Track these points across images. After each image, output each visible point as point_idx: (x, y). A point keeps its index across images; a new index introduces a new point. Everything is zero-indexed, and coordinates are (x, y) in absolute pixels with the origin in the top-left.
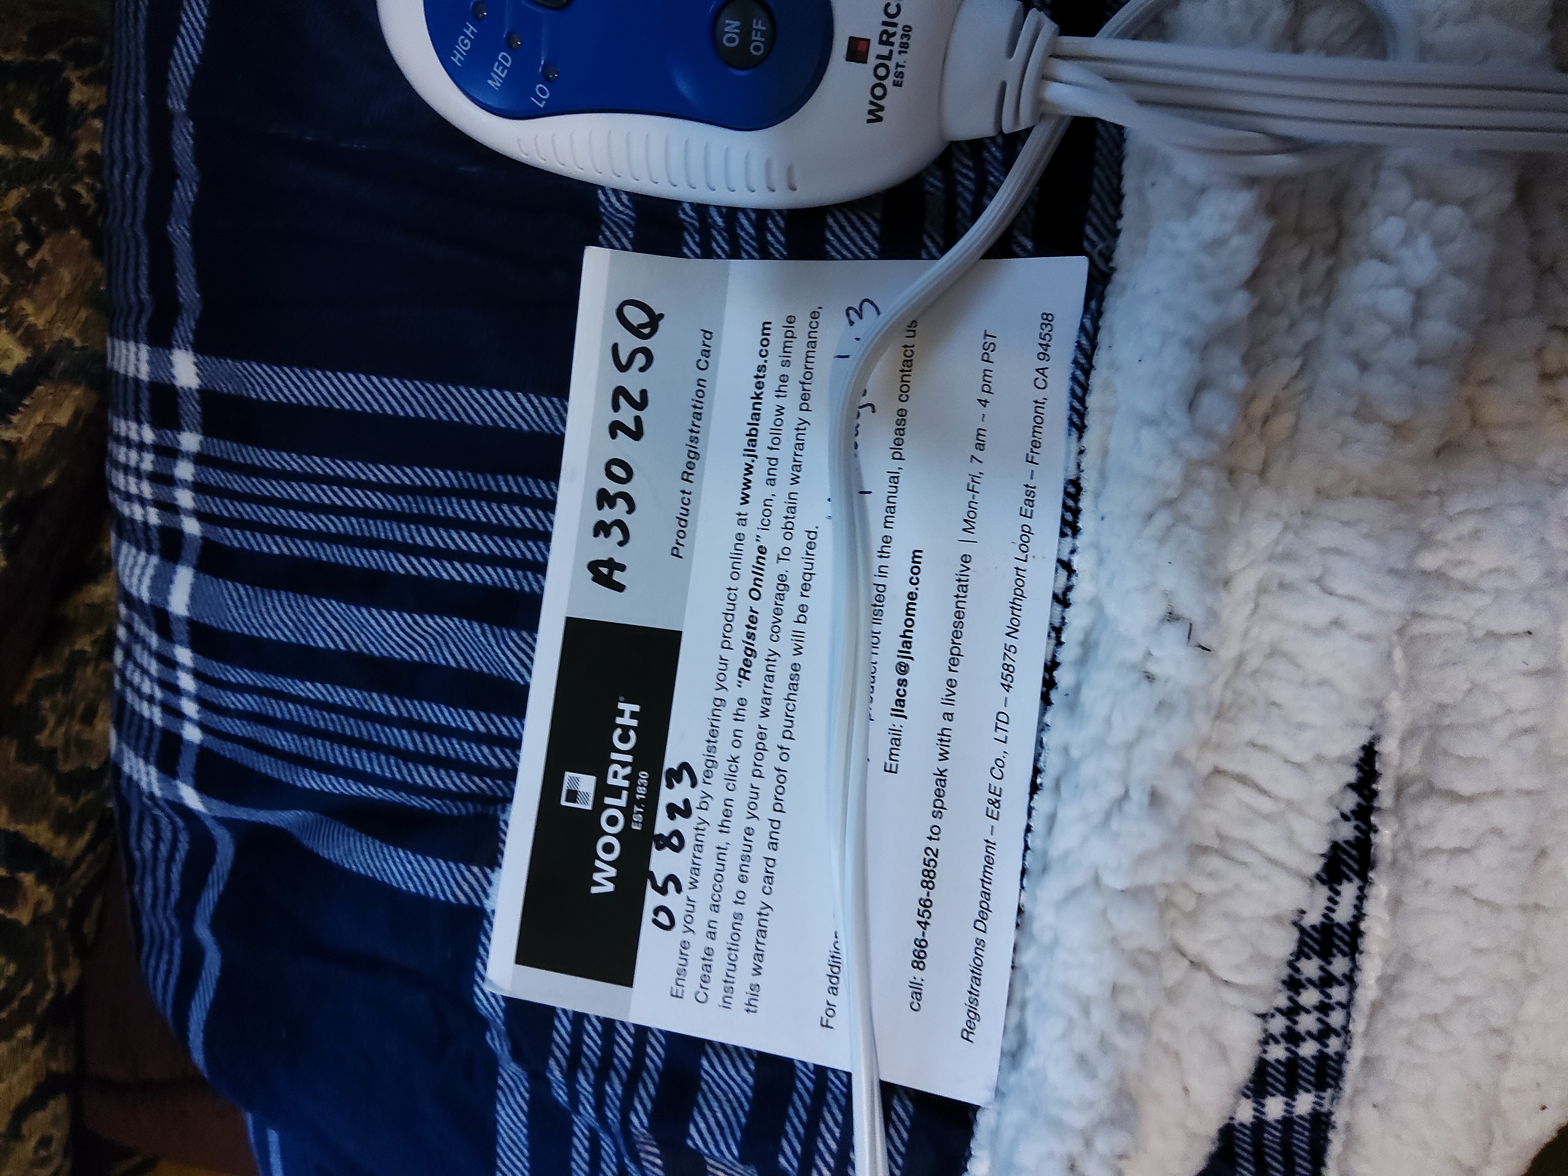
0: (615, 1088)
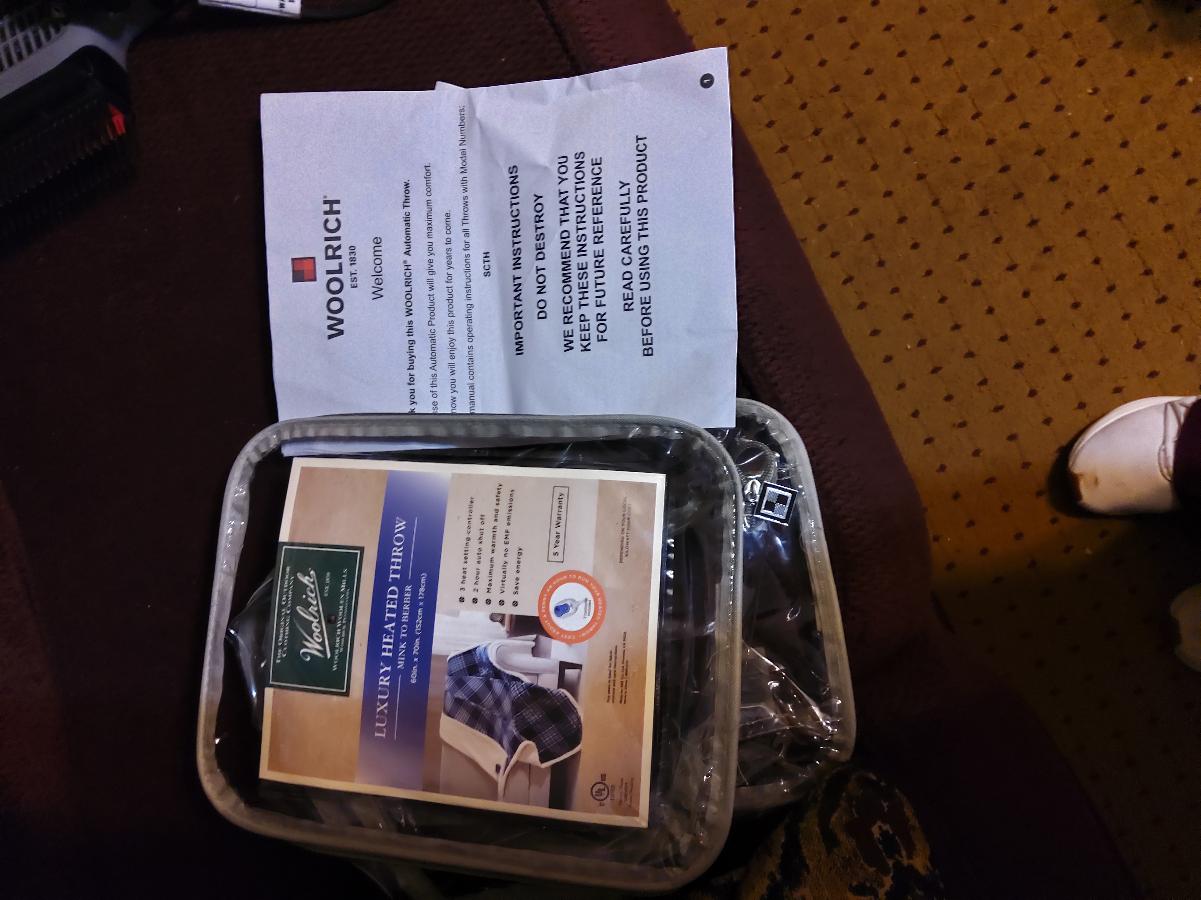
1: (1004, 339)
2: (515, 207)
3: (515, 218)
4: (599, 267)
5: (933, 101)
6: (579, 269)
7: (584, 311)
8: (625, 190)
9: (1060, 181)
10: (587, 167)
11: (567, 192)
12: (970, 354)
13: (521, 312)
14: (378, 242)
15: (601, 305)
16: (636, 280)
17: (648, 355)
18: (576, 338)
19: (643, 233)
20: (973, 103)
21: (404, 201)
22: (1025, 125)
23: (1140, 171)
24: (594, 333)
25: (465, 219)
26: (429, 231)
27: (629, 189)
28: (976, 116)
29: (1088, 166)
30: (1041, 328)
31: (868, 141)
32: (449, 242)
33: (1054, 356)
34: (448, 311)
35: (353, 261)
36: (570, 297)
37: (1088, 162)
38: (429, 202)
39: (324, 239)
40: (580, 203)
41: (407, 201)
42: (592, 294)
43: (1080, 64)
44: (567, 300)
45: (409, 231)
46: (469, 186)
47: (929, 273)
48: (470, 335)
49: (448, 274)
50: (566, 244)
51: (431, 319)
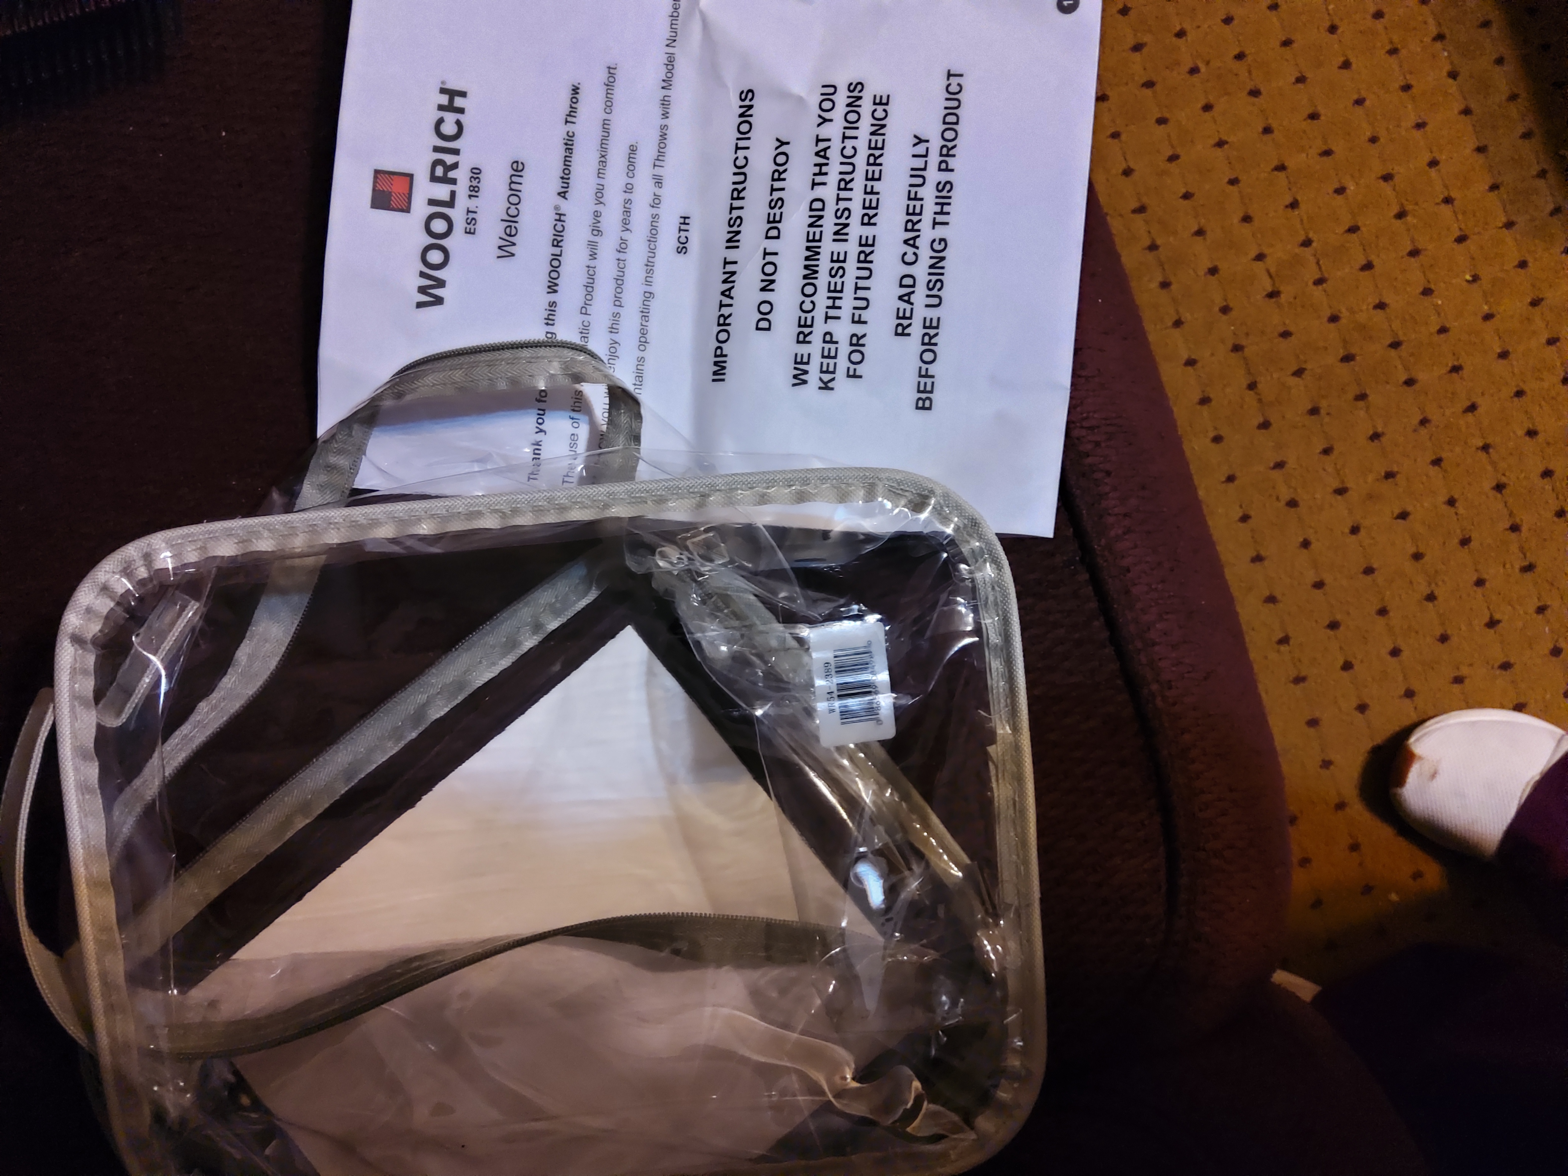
1: (1319, 585)
2: (741, 153)
3: (741, 170)
4: (865, 259)
5: (1266, 251)
6: (832, 261)
7: (832, 326)
8: (921, 149)
9: (1417, 387)
10: (866, 107)
11: (829, 140)
12: (1271, 599)
13: (730, 315)
14: (517, 168)
15: (860, 322)
16: (921, 291)
17: (923, 408)
18: (813, 369)
19: (940, 218)
20: (1318, 263)
21: (568, 113)
22: (1381, 306)
23: (1519, 394)
24: (842, 363)
25: (660, 156)
26: (601, 167)
27: (927, 149)
28: (1319, 282)
29: (1454, 375)
30: (1369, 578)
31: (1174, 287)
32: (629, 189)
33: (1381, 621)
34: (613, 296)
35: (474, 191)
36: (812, 302)
37: (1456, 369)
38: (606, 122)
39: (432, 148)
40: (848, 159)
41: (572, 114)
42: (847, 302)
43: (1461, 239)
44: (808, 306)
45: (570, 161)
46: (673, 110)
47: (1231, 479)
48: (643, 340)
49: (622, 240)
50: (816, 220)
51: (586, 304)
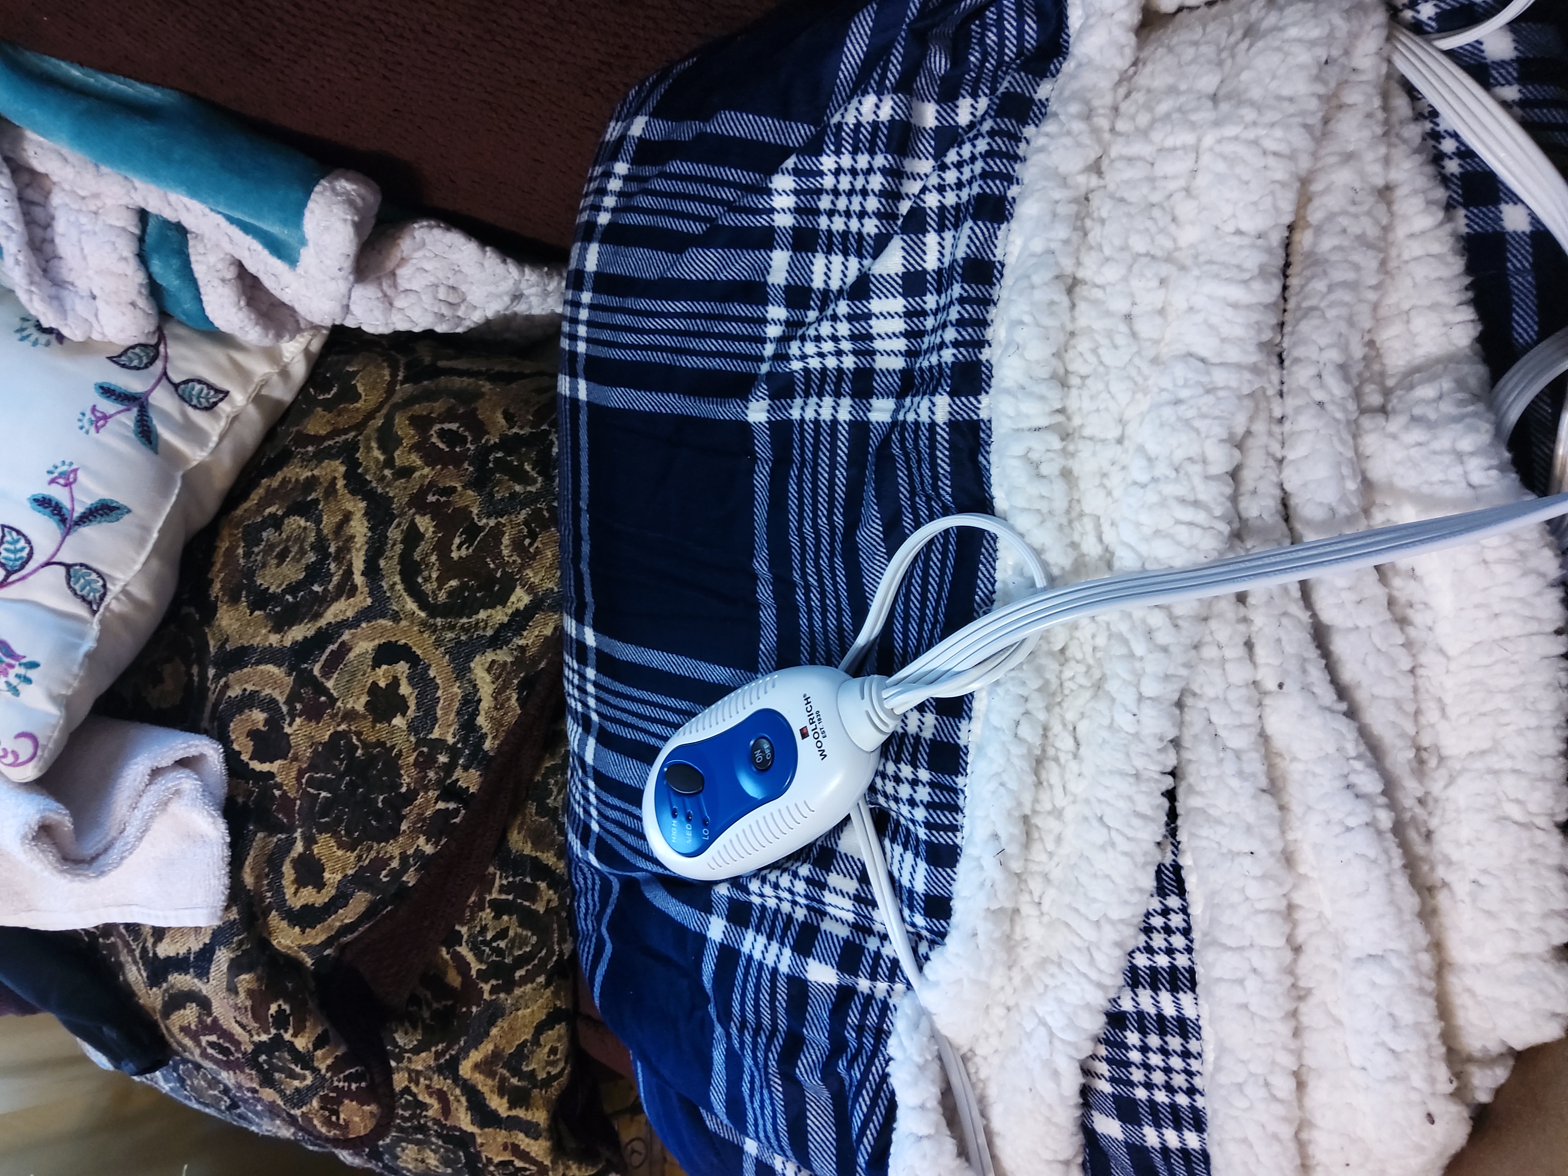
0: (762, 1039)
